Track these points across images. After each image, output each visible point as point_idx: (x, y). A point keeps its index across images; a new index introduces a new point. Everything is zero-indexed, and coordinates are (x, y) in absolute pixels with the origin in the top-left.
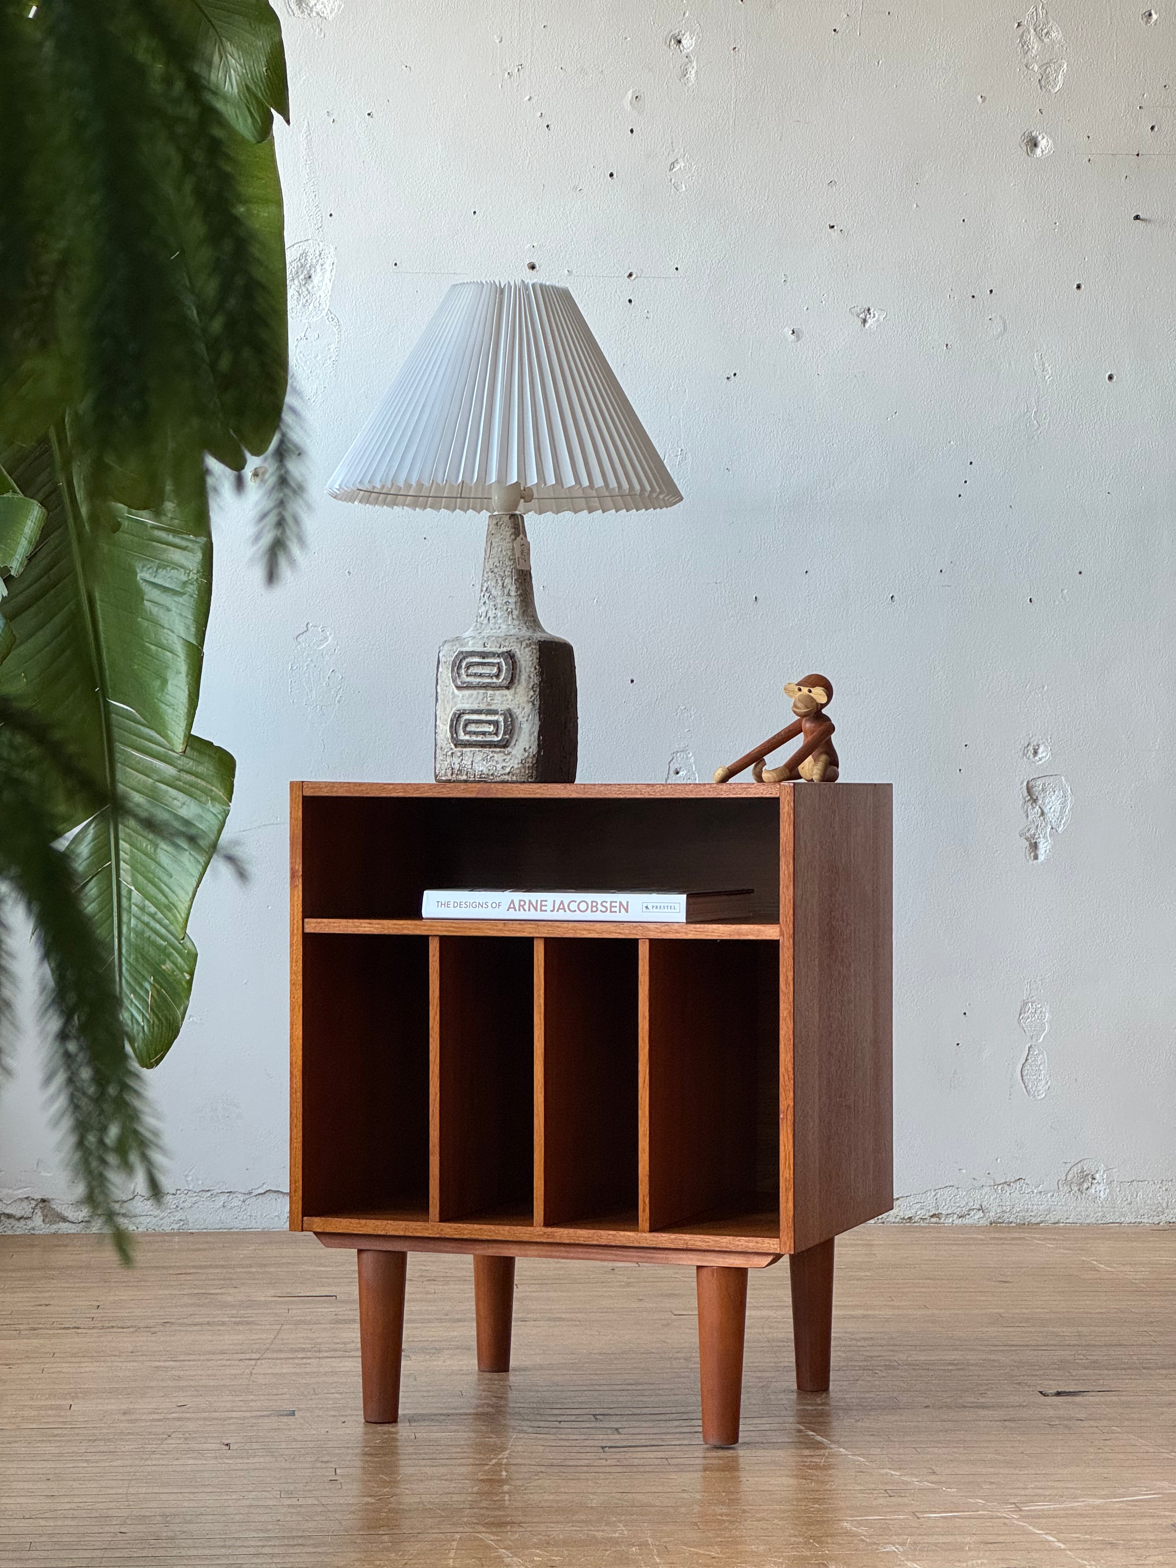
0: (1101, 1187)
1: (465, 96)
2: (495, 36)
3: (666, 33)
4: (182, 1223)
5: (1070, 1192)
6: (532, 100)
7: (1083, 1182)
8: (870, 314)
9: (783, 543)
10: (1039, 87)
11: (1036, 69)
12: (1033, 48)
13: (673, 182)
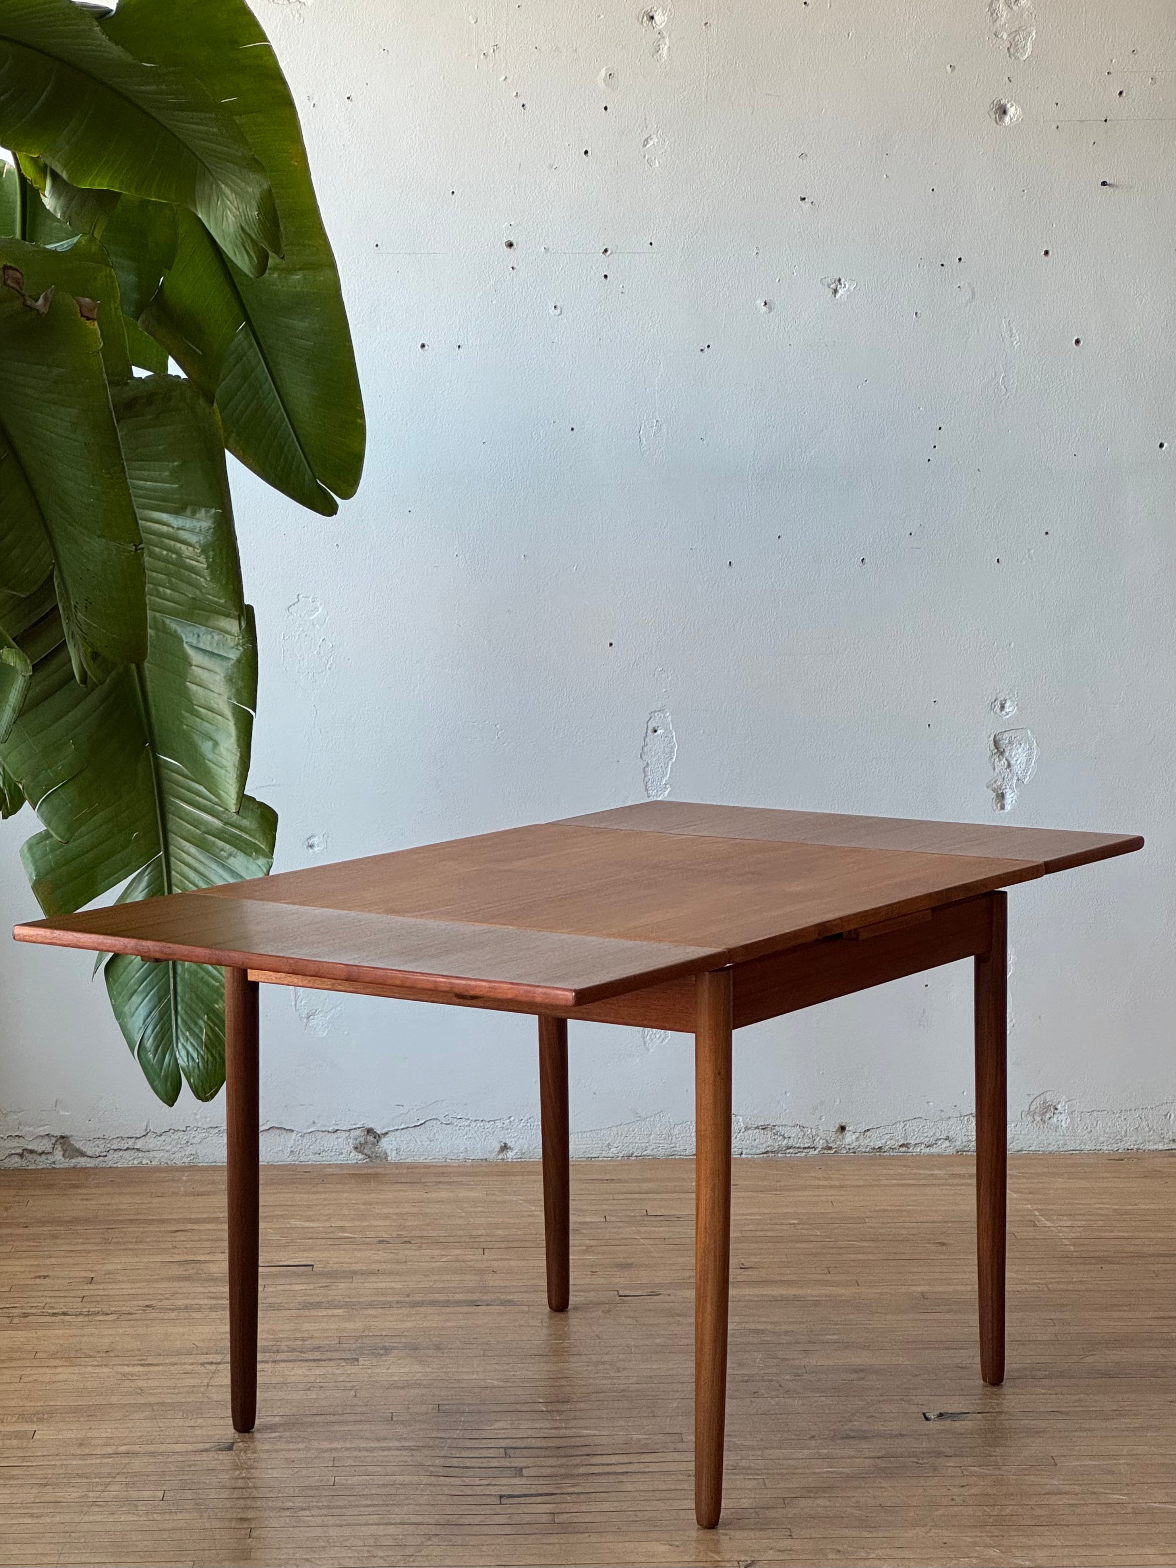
0: (1063, 1117)
1: (442, 77)
2: (470, 17)
3: (638, 10)
4: (192, 1157)
5: (1033, 1122)
6: (508, 80)
7: (1046, 1112)
8: (841, 284)
9: (756, 508)
10: (1008, 54)
11: (1005, 37)
12: (1002, 16)
13: (646, 158)
